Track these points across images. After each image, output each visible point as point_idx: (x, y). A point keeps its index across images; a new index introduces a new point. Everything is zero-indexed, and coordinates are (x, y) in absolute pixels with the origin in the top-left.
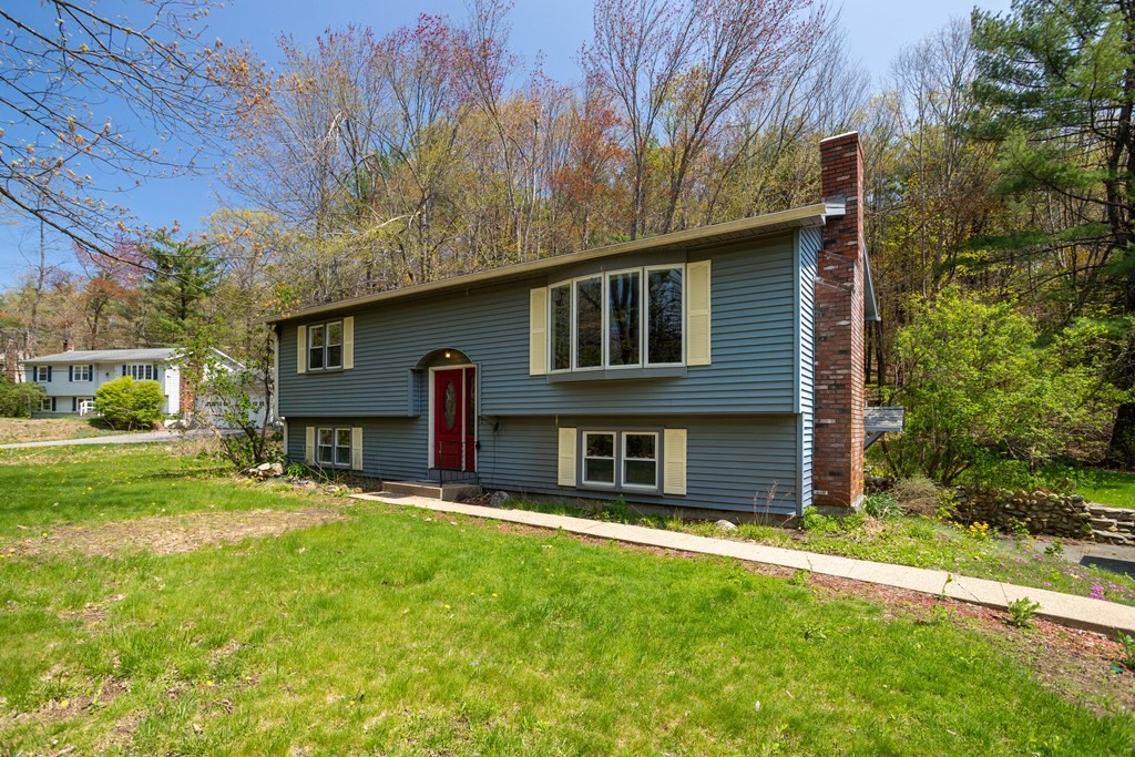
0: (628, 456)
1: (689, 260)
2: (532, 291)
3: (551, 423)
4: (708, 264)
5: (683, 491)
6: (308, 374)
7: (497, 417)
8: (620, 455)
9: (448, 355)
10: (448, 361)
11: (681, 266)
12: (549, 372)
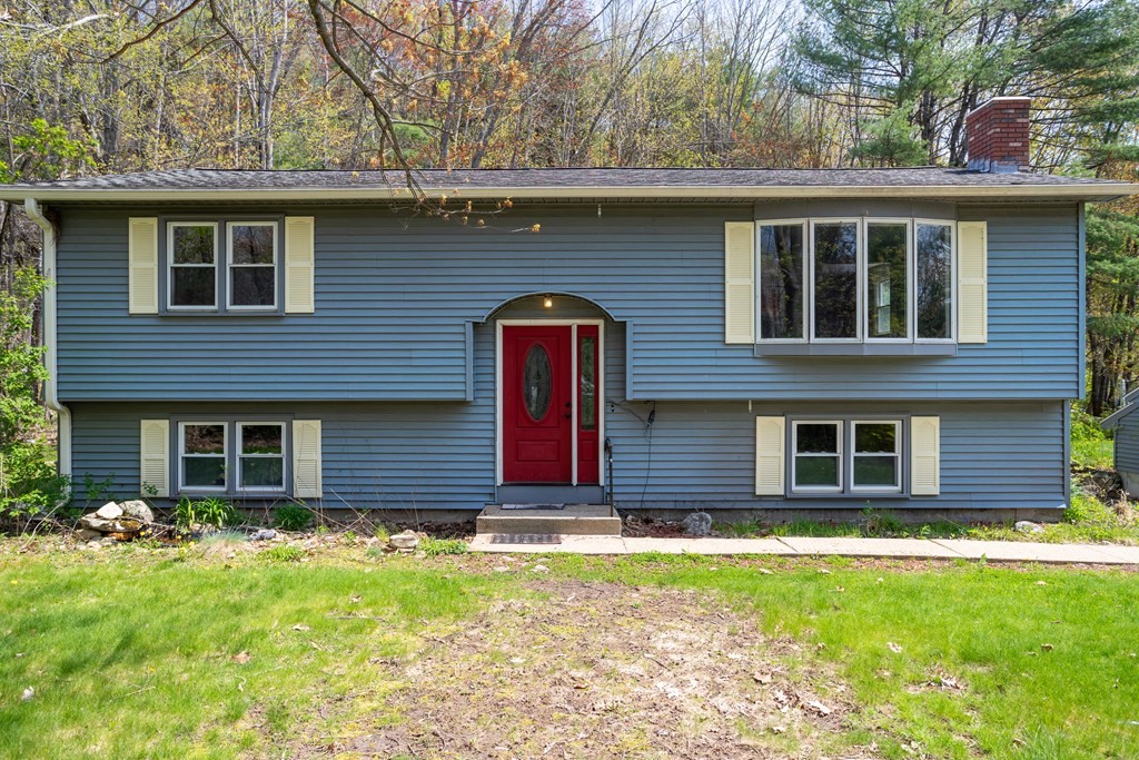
0: (857, 451)
1: (960, 218)
2: (729, 226)
3: (741, 412)
4: (983, 225)
5: (936, 490)
6: (163, 317)
7: (654, 402)
8: (847, 451)
9: (549, 304)
10: (546, 314)
11: (951, 223)
12: (760, 340)
